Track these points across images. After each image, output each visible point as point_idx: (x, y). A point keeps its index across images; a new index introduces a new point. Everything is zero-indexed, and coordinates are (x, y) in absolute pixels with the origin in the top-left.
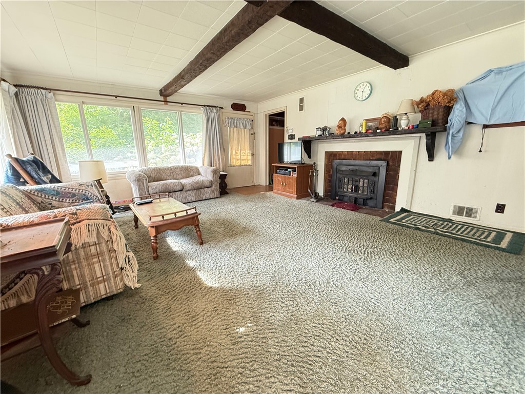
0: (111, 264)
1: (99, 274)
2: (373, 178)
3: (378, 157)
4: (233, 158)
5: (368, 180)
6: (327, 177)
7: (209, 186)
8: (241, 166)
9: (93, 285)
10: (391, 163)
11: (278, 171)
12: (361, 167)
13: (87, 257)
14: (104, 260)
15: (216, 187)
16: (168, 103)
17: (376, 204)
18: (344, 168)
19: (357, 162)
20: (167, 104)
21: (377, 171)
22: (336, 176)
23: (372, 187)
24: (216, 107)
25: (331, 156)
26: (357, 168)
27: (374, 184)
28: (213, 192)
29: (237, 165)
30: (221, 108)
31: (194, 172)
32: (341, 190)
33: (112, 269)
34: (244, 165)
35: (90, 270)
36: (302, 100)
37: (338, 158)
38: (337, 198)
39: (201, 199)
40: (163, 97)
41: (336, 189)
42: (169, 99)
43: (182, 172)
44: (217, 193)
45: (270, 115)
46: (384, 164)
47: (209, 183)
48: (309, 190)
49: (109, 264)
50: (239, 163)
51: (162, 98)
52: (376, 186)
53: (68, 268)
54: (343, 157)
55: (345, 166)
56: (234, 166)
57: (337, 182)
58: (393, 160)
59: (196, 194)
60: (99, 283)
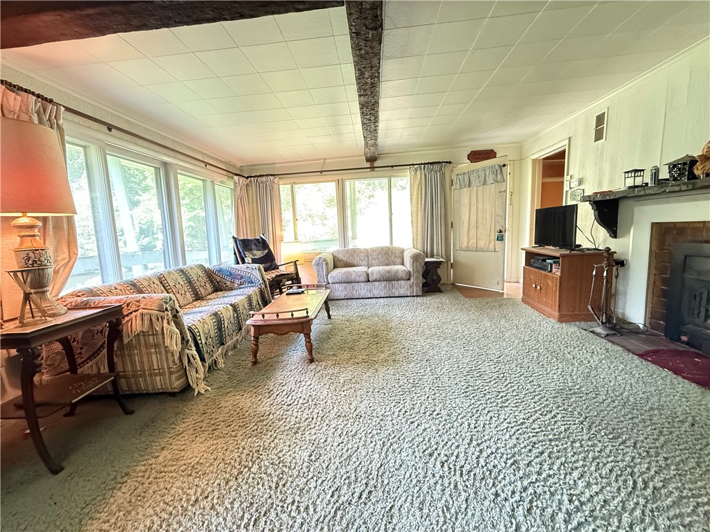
0: (167, 359)
1: (156, 367)
6: (658, 283)
7: (404, 277)
8: (476, 250)
9: (150, 375)
11: (532, 261)
13: (147, 346)
14: (160, 353)
15: (417, 280)
16: (376, 169)
18: (706, 265)
20: (373, 171)
22: (683, 283)
24: (439, 162)
28: (411, 287)
30: (447, 162)
31: (396, 257)
33: (168, 365)
35: (148, 358)
36: (600, 119)
37: (690, 238)
38: (684, 338)
39: (391, 295)
40: (369, 163)
41: (680, 316)
42: (377, 164)
43: (380, 256)
44: (417, 290)
45: (544, 159)
47: (405, 273)
48: (589, 307)
49: (164, 358)
51: (368, 165)
53: (132, 352)
54: (704, 235)
57: (685, 299)
59: (385, 287)
60: (156, 375)
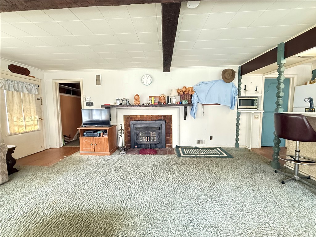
2: (158, 131)
3: (160, 118)
4: (14, 125)
5: (156, 132)
6: (127, 133)
8: (26, 132)
10: (167, 122)
12: (151, 125)
17: (162, 146)
18: (139, 126)
19: (148, 122)
21: (160, 127)
22: (134, 132)
23: (159, 136)
25: (128, 119)
26: (148, 125)
27: (159, 135)
29: (20, 132)
32: (138, 141)
34: (31, 132)
36: (98, 77)
37: (133, 120)
38: (136, 147)
41: (134, 141)
45: (59, 84)
46: (164, 122)
50: (22, 130)
52: (161, 135)
54: (137, 119)
55: (140, 125)
56: (15, 134)
57: (135, 136)
58: (168, 119)
